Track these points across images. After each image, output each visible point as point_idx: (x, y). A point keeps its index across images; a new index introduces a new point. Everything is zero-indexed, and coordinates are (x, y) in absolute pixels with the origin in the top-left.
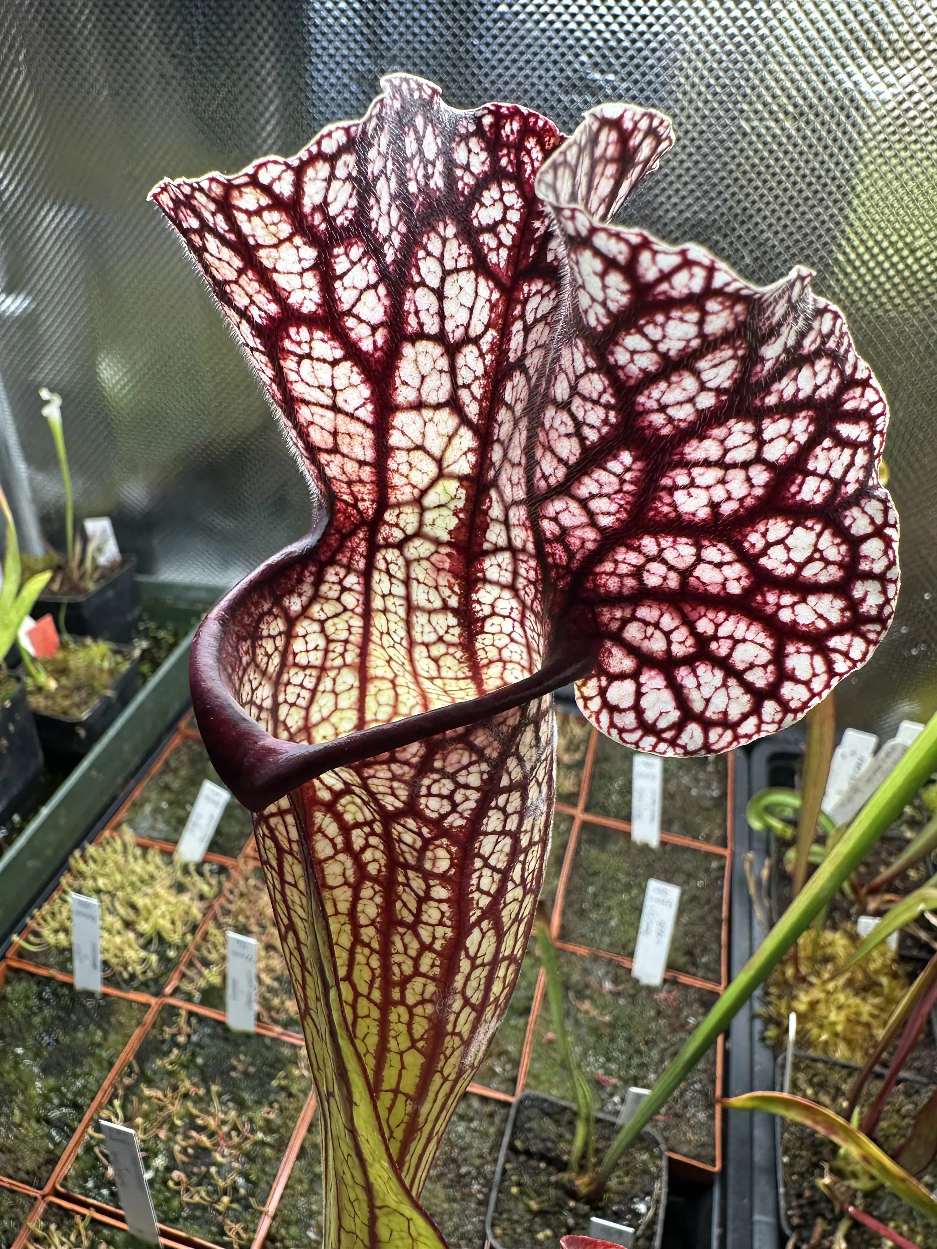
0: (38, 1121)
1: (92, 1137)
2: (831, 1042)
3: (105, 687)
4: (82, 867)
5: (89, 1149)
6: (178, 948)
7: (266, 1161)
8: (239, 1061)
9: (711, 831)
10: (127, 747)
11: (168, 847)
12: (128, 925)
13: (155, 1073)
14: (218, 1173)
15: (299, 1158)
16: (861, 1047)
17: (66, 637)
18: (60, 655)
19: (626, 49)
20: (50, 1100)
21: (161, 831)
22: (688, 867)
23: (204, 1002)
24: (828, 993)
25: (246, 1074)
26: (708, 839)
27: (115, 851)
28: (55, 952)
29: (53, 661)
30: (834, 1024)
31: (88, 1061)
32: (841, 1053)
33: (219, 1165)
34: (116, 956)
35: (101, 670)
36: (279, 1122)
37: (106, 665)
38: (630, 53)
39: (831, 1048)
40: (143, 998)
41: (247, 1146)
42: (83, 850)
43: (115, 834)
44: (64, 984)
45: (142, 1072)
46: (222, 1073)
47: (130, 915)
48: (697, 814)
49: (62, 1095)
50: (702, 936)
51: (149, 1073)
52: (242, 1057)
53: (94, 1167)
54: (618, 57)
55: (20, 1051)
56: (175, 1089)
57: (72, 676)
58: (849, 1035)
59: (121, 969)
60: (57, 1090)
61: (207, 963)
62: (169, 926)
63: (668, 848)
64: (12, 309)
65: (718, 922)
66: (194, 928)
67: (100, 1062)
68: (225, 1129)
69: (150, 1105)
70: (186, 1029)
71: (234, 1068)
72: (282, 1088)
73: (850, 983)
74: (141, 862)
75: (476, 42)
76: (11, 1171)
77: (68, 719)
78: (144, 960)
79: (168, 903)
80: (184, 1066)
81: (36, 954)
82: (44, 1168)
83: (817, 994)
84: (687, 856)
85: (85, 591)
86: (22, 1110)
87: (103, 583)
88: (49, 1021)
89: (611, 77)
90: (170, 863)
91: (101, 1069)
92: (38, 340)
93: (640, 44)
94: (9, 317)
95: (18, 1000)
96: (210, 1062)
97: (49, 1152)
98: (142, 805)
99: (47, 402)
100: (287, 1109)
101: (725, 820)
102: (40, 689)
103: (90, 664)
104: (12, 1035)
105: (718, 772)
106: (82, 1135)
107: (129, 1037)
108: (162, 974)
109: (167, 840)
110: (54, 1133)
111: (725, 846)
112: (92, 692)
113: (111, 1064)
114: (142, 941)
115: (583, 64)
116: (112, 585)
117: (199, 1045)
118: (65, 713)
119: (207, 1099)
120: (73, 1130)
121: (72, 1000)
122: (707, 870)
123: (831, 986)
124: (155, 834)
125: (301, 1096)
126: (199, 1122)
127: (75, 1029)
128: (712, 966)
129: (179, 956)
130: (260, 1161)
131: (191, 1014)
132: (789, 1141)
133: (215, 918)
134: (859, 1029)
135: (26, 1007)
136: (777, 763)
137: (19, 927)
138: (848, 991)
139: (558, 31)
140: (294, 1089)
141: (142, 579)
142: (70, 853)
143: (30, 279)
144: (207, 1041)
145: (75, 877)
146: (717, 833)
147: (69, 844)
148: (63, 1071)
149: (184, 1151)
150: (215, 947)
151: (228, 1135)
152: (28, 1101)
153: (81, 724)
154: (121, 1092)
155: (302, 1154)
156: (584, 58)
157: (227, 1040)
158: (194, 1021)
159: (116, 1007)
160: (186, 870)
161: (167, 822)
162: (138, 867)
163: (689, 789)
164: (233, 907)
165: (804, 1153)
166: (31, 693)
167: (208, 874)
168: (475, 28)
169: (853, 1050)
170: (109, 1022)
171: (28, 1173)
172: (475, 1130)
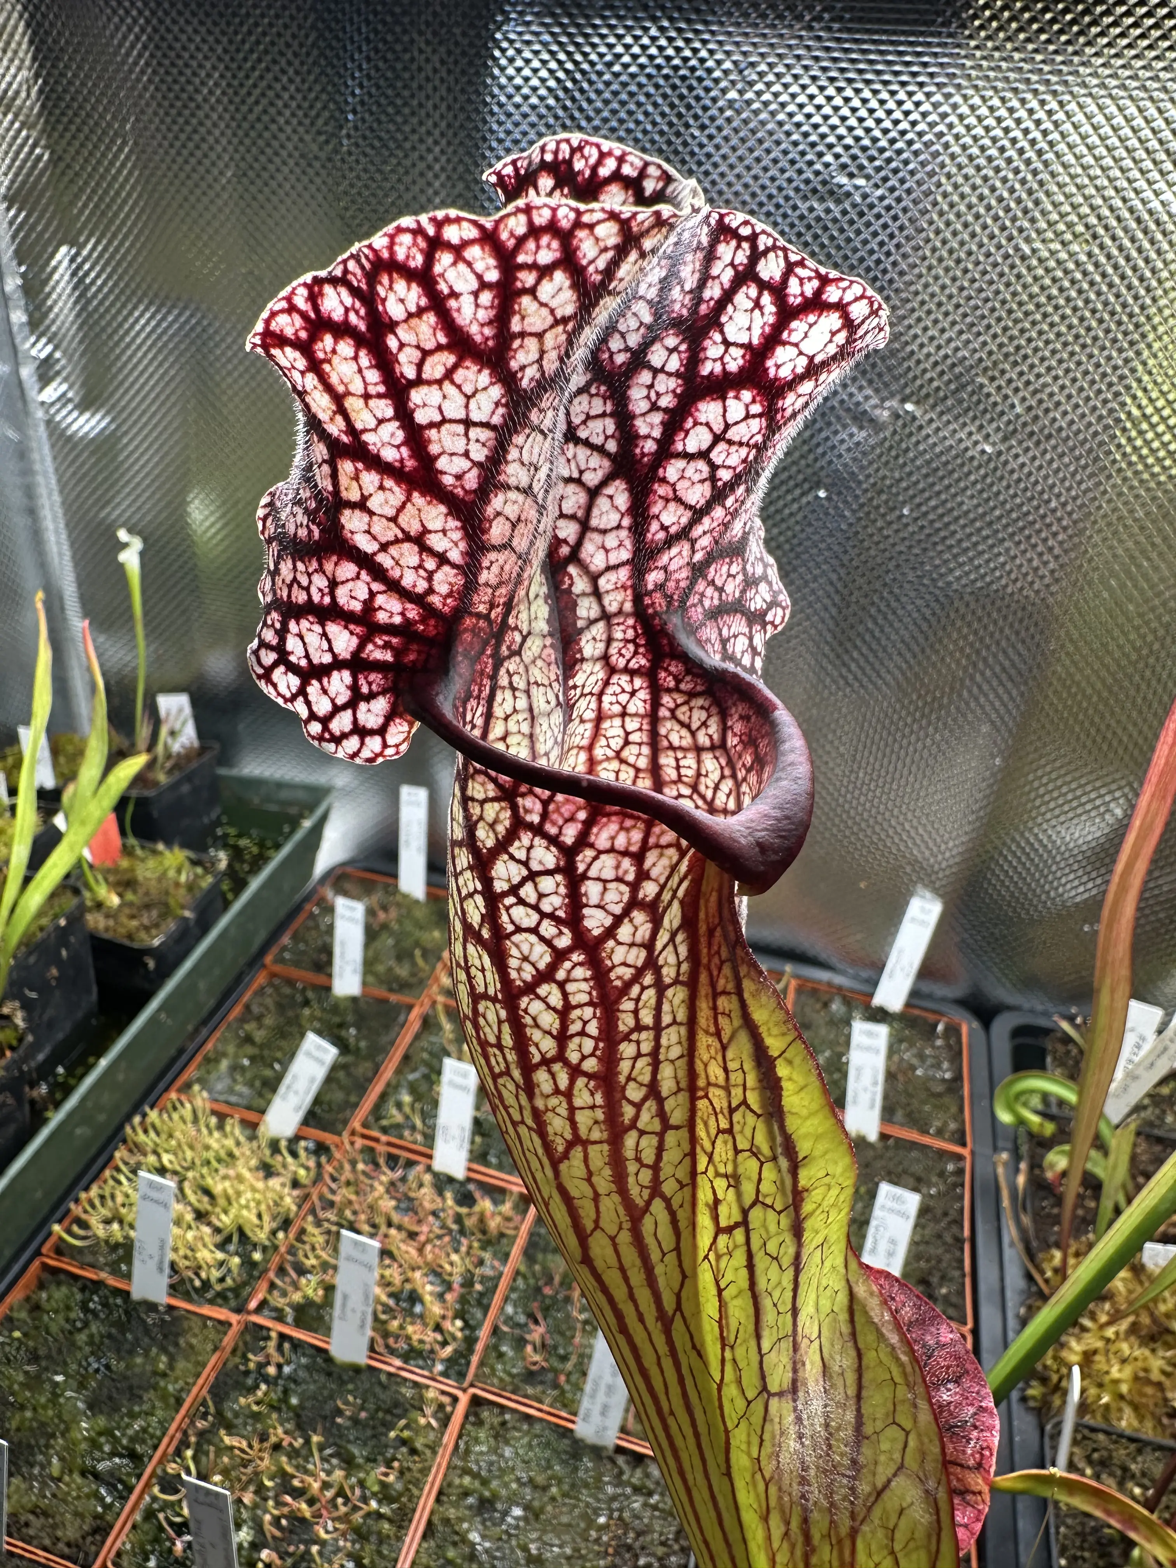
0: (83, 1474)
1: (154, 1499)
2: (1114, 1405)
3: (183, 907)
4: (141, 1137)
5: (150, 1514)
6: (265, 1249)
7: (382, 1539)
8: (347, 1403)
9: (945, 1124)
10: (202, 985)
11: (252, 1116)
12: (201, 1216)
13: (236, 1415)
14: (320, 1553)
15: (424, 1537)
16: (1153, 1414)
17: (132, 841)
18: (125, 863)
19: (882, 150)
20: (100, 1448)
21: (240, 1095)
22: (917, 1169)
23: (299, 1323)
24: (1108, 1340)
25: (355, 1421)
26: (940, 1133)
27: (183, 1119)
28: (104, 1249)
29: (116, 871)
30: (1116, 1382)
31: (151, 1394)
32: (1126, 1421)
33: (323, 1543)
34: (186, 1257)
35: (177, 884)
36: (399, 1486)
37: (183, 878)
38: (887, 154)
39: (1113, 1415)
40: (221, 1313)
41: (358, 1518)
42: (144, 1115)
43: (183, 1098)
44: (117, 1292)
45: (219, 1414)
46: (325, 1418)
47: (205, 1204)
48: (924, 1102)
49: (116, 1441)
50: (939, 1261)
51: (229, 1415)
52: (350, 1398)
53: (156, 1540)
54: (872, 159)
55: (59, 1378)
56: (263, 1438)
57: (141, 891)
58: (1137, 1399)
59: (190, 1274)
60: (108, 1433)
61: (302, 1271)
62: (255, 1220)
63: (891, 1142)
64: (86, 429)
65: (959, 1241)
66: (286, 1224)
67: (164, 1397)
68: (329, 1494)
69: (231, 1458)
70: (277, 1358)
71: (339, 1412)
72: (404, 1442)
73: (1134, 1329)
74: (216, 1134)
75: (697, 133)
76: (47, 1542)
77: (136, 945)
78: (221, 1264)
79: (254, 1190)
80: (273, 1407)
81: (80, 1250)
82: (89, 1539)
83: (1092, 1341)
84: (914, 1154)
85: (156, 784)
86: (62, 1459)
87: (177, 775)
88: (97, 1339)
89: (861, 182)
90: (253, 1138)
91: (167, 1407)
92: (117, 468)
93: (899, 145)
94: (82, 438)
95: (56, 1312)
96: (308, 1404)
97: (97, 1516)
98: (217, 1061)
99: (125, 545)
100: (409, 1469)
101: (961, 1109)
102: (99, 905)
103: (163, 876)
104: (49, 1357)
105: (949, 1047)
106: (140, 1497)
107: (204, 1365)
108: (245, 1284)
109: (249, 1108)
110: (103, 1491)
111: (964, 1144)
112: (166, 911)
113: (179, 1402)
114: (218, 1238)
115: (827, 165)
116: (189, 778)
117: (292, 1379)
118: (130, 936)
119: (304, 1452)
120: (130, 1489)
121: (127, 1312)
122: (942, 1174)
123: (1110, 1332)
124: (233, 1099)
125: (428, 1452)
126: (296, 1483)
127: (131, 1352)
128: (954, 1299)
129: (266, 1260)
130: (373, 1538)
131: (282, 1337)
132: (1065, 1537)
133: (313, 1211)
134: (1149, 1390)
135: (67, 1320)
136: (1021, 1040)
137: (58, 1215)
138: (1132, 1339)
139: (798, 125)
140: (419, 1444)
141: (223, 771)
142: (128, 1118)
143: (112, 394)
144: (301, 1374)
145: (130, 1151)
146: (953, 1126)
147: (125, 1108)
148: (116, 1409)
149: (276, 1521)
150: (313, 1249)
151: (333, 1501)
152: (71, 1447)
153: (150, 951)
154: (193, 1439)
155: (429, 1531)
156: (829, 158)
157: (329, 1374)
158: (287, 1346)
159: (186, 1324)
160: (274, 1146)
161: (250, 1084)
162: (215, 1141)
163: (913, 1068)
164: (337, 1198)
165: (1087, 1554)
166: (90, 910)
167: (302, 1154)
168: (696, 117)
169: (1141, 1418)
170: (177, 1345)
171: (69, 1545)
172: (655, 1508)
